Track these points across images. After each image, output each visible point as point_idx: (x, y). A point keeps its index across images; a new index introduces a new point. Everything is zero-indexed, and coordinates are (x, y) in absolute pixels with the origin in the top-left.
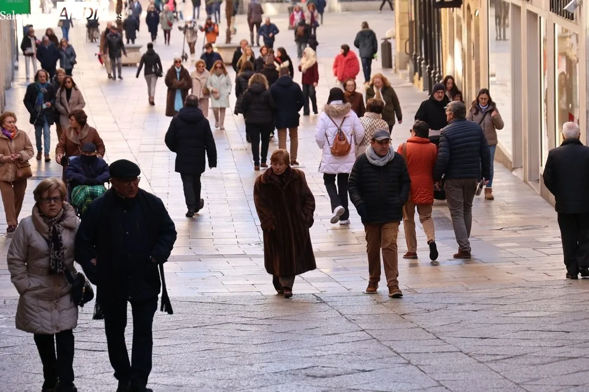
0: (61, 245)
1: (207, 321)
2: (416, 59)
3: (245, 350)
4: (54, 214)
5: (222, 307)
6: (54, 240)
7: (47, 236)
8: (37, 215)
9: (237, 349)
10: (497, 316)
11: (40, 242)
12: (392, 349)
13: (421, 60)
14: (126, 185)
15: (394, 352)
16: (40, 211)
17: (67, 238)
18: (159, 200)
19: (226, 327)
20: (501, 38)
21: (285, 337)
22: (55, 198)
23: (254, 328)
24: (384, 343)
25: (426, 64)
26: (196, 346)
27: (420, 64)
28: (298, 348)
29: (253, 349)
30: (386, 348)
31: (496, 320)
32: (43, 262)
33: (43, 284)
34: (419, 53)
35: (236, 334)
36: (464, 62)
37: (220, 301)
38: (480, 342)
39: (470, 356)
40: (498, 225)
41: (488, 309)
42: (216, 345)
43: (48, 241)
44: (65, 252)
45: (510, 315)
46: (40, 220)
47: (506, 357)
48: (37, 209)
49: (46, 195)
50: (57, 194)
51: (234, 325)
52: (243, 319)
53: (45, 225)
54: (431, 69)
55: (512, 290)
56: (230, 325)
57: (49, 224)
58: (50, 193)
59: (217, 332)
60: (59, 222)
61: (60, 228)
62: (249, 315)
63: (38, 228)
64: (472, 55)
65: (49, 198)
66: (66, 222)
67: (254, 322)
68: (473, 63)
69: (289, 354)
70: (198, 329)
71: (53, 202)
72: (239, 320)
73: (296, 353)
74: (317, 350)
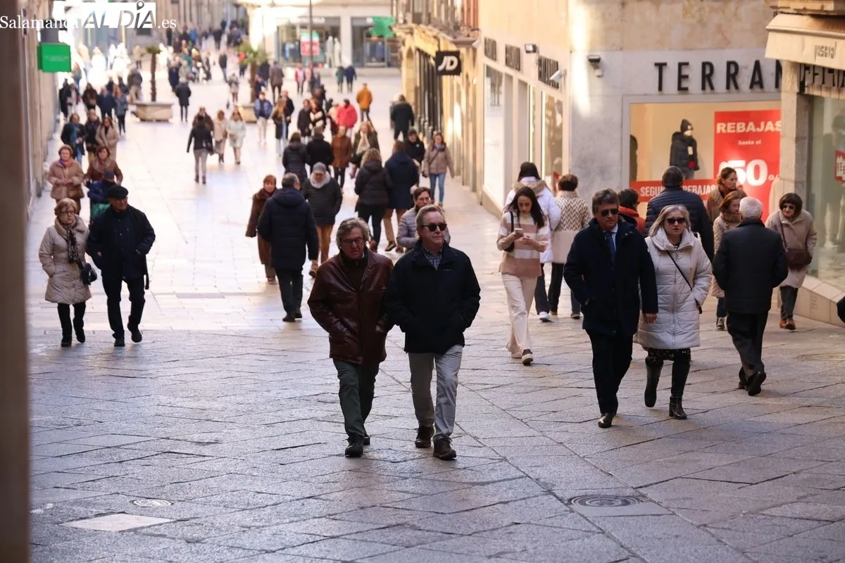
0: (76, 242)
1: (230, 352)
2: (420, 121)
3: (263, 378)
4: (70, 222)
5: (243, 339)
6: (71, 240)
7: (66, 237)
8: (58, 223)
9: (256, 377)
10: (488, 350)
11: (61, 241)
12: (394, 378)
13: (425, 122)
14: (118, 202)
15: (396, 381)
16: (60, 221)
17: (80, 239)
18: (143, 214)
19: (247, 357)
20: (495, 104)
21: (299, 366)
22: (71, 212)
23: (271, 358)
24: (387, 373)
25: (429, 125)
26: (219, 374)
27: (424, 125)
28: (311, 377)
29: (270, 377)
30: (389, 378)
31: (487, 354)
32: (64, 255)
33: (65, 269)
34: (423, 116)
35: (256, 363)
36: (462, 125)
37: (242, 334)
38: (472, 373)
39: (463, 385)
40: (490, 269)
41: (479, 344)
42: (237, 374)
43: (66, 241)
44: (79, 247)
45: (499, 349)
46: (61, 227)
47: (494, 386)
48: (58, 221)
49: (64, 210)
50: (71, 209)
51: (254, 356)
52: (263, 351)
53: (64, 230)
54: (433, 130)
55: (501, 327)
56: (250, 355)
57: (67, 229)
58: (67, 208)
59: (237, 362)
60: (73, 228)
61: (74, 231)
62: (267, 346)
63: (60, 232)
64: (470, 119)
65: (67, 212)
66: (78, 227)
67: (271, 354)
68: (471, 125)
69: (303, 381)
70: (222, 359)
71: (70, 214)
72: (259, 351)
73: (309, 381)
74: (327, 379)
